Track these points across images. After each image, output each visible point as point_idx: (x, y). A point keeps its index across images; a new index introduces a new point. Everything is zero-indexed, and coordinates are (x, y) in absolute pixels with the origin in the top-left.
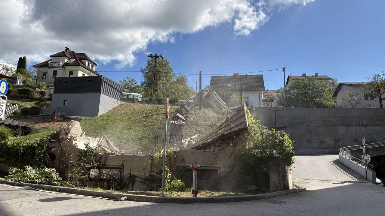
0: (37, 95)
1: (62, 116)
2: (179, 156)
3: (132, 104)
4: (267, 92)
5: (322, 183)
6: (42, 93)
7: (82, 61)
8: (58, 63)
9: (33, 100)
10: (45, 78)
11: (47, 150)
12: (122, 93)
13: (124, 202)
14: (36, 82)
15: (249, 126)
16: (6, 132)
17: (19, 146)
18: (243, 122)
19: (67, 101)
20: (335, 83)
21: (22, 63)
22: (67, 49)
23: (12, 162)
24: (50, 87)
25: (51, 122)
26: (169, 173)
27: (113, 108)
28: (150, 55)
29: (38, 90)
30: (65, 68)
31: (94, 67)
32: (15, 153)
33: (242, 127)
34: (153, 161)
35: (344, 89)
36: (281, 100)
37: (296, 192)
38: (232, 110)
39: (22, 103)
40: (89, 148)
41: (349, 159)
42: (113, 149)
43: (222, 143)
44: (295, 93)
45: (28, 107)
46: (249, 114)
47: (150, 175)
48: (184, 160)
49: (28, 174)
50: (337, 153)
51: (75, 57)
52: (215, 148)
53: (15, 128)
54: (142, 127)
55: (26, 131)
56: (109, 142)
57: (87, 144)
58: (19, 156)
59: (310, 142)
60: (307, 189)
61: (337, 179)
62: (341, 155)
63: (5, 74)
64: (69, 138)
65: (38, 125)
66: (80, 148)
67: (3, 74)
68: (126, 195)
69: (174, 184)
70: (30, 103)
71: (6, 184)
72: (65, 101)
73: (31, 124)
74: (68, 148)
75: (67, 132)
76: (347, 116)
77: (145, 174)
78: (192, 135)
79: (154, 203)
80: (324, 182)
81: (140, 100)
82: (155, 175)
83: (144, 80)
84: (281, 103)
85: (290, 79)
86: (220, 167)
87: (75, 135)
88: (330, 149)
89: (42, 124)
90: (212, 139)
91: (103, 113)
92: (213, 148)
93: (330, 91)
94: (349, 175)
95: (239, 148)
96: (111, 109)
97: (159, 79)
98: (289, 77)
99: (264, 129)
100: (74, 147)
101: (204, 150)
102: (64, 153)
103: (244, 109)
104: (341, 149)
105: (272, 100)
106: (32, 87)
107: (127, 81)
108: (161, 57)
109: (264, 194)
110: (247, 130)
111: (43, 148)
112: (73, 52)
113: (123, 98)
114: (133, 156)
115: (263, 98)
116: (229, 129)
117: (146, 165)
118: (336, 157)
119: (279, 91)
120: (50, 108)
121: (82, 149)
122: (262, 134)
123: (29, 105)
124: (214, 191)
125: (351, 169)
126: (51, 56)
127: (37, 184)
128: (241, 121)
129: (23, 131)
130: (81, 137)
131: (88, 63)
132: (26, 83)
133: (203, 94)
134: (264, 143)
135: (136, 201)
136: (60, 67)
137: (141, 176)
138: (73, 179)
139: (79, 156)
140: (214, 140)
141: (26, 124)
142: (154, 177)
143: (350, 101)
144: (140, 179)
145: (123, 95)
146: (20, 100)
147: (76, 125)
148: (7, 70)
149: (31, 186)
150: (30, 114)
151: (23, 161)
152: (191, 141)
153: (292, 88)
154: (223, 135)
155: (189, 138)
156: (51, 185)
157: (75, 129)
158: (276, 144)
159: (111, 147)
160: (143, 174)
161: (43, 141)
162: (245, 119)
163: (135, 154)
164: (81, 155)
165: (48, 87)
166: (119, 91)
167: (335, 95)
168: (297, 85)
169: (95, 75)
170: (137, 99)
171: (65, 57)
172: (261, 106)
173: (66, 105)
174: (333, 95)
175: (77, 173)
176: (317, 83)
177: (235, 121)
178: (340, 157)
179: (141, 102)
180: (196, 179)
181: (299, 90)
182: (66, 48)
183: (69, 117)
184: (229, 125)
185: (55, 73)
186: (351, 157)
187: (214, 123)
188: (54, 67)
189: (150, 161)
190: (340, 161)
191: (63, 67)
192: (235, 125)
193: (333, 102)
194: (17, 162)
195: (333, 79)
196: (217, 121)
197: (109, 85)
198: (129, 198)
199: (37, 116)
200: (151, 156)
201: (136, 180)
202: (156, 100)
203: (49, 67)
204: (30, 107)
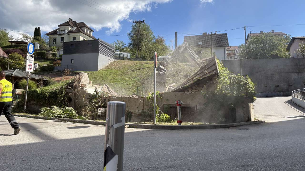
0: (50, 57)
1: (70, 71)
2: (164, 97)
3: (123, 61)
4: (230, 48)
5: (278, 118)
6: (54, 55)
7: (82, 28)
8: (64, 31)
9: (48, 60)
10: (55, 44)
11: (65, 94)
12: (114, 52)
13: (128, 129)
14: (49, 47)
15: (219, 72)
16: (32, 84)
17: (45, 92)
18: (215, 70)
19: (73, 60)
20: (288, 38)
21: (37, 32)
22: (70, 20)
23: (41, 104)
24: (60, 50)
25: (63, 76)
26: (158, 109)
27: (108, 64)
28: (135, 21)
29: (51, 53)
30: (69, 35)
31: (91, 33)
32: (43, 97)
33: (214, 73)
34: (145, 101)
35: (296, 42)
36: (242, 53)
37: (258, 123)
38: (205, 60)
39: (40, 63)
40: (97, 91)
41: (300, 99)
42: (113, 93)
43: (197, 87)
44: (254, 48)
45: (45, 65)
46: (219, 63)
47: (143, 112)
48: (168, 100)
49: (54, 111)
50: (290, 95)
51: (76, 26)
52: (192, 91)
53: (38, 81)
54: (132, 78)
55: (46, 83)
56: (110, 88)
57: (96, 89)
58: (46, 99)
59: (266, 86)
60: (265, 122)
61: (290, 115)
62: (293, 96)
63: (25, 41)
64: (80, 85)
65: (54, 79)
66: (90, 93)
67: (24, 41)
68: (128, 124)
69: (162, 117)
70: (46, 62)
71: (40, 119)
72: (72, 60)
73: (49, 78)
74: (80, 93)
75: (79, 81)
76: (299, 64)
77: (139, 111)
78: (170, 84)
79: (150, 129)
80: (279, 117)
81: (129, 57)
82: (146, 111)
83: (130, 42)
84: (242, 56)
85: (249, 36)
86: (196, 105)
87: (85, 84)
88: (284, 92)
89: (57, 78)
90: (190, 84)
91: (101, 69)
92: (191, 90)
93: (285, 45)
94: (300, 111)
95: (211, 90)
96: (107, 65)
97: (142, 41)
98: (248, 35)
99: (231, 75)
100: (84, 92)
101: (183, 92)
102: (78, 97)
103: (215, 59)
104: (294, 91)
105: (235, 54)
106: (47, 51)
107: (117, 43)
108: (143, 22)
109: (233, 124)
110: (218, 76)
111: (62, 93)
112: (75, 22)
113: (116, 57)
114: (129, 97)
115: (227, 53)
116: (203, 75)
117: (139, 104)
118: (289, 98)
119: (240, 47)
120: (61, 66)
121: (91, 94)
122: (230, 78)
123: (46, 64)
124: (194, 122)
125: (301, 107)
126: (59, 26)
127: (62, 118)
128: (213, 68)
129: (43, 83)
130: (89, 85)
131: (87, 30)
132: (42, 47)
133: (180, 49)
134: (232, 86)
135: (137, 128)
136: (66, 34)
137: (136, 113)
138: (86, 116)
139: (89, 99)
140: (191, 84)
141: (45, 78)
142: (146, 113)
143: (301, 52)
144: (135, 115)
145: (116, 55)
146: (39, 60)
147: (85, 76)
148: (27, 38)
149: (59, 119)
150: (47, 71)
151: (49, 103)
152: (171, 88)
153: (251, 43)
154: (199, 80)
155: (169, 86)
156: (72, 118)
157: (84, 79)
158: (241, 86)
159: (111, 92)
160: (137, 111)
161: (62, 88)
162: (216, 67)
163: (131, 96)
164: (90, 98)
165: (58, 50)
166: (112, 51)
167: (288, 48)
168: (256, 41)
169: (92, 39)
170: (126, 57)
171: (69, 26)
172: (226, 59)
173: (73, 63)
174: (287, 48)
175: (89, 111)
176: (273, 38)
177: (208, 69)
178: (293, 97)
179: (130, 59)
180: (179, 112)
181: (258, 44)
182: (69, 18)
183: (75, 72)
184: (202, 72)
185: (62, 39)
186: (302, 97)
187: (188, 74)
188: (61, 34)
189: (142, 101)
190: (292, 101)
191: (68, 34)
192: (208, 72)
193: (287, 53)
194: (45, 104)
195: (287, 35)
196: (190, 72)
197: (105, 46)
198: (130, 126)
199: (52, 72)
200: (143, 98)
201: (132, 115)
202: (141, 57)
203: (57, 35)
204: (46, 65)
